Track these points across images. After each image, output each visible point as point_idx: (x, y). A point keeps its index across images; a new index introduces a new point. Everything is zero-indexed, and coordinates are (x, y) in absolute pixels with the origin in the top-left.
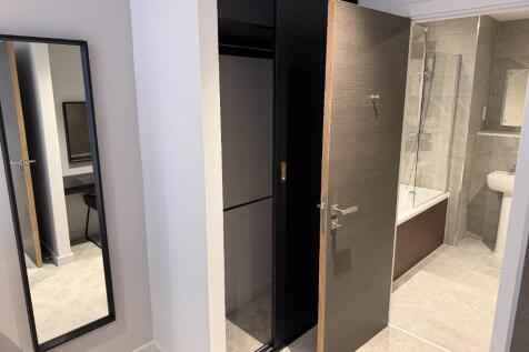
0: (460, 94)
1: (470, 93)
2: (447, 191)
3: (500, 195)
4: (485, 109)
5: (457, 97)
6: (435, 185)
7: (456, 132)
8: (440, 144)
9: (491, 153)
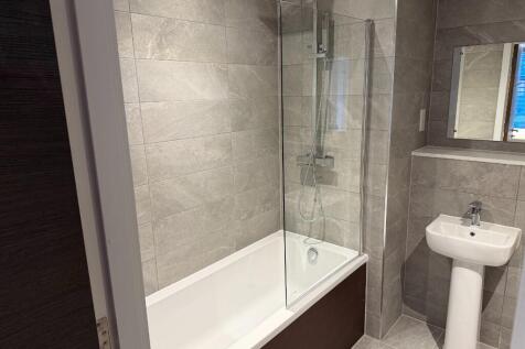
0: (375, 90)
1: (390, 89)
2: (364, 250)
3: (449, 263)
4: (423, 112)
5: (370, 96)
6: (346, 240)
7: (372, 155)
8: (348, 174)
9: (433, 185)
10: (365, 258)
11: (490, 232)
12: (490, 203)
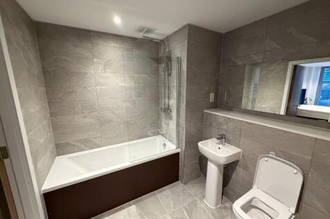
0: (182, 84)
1: (185, 84)
3: (206, 160)
4: (212, 94)
10: (179, 150)
11: (226, 149)
12: (230, 136)
